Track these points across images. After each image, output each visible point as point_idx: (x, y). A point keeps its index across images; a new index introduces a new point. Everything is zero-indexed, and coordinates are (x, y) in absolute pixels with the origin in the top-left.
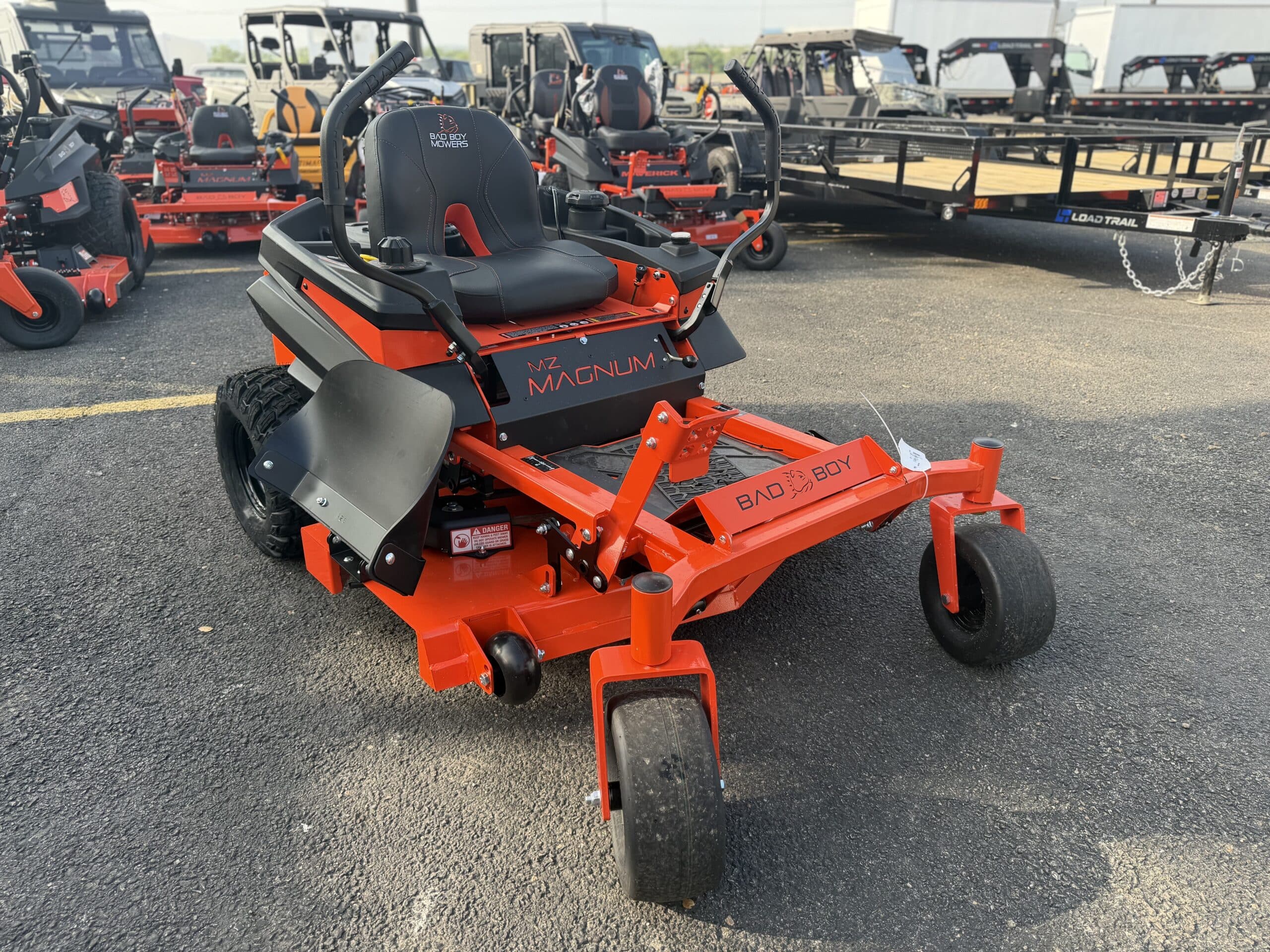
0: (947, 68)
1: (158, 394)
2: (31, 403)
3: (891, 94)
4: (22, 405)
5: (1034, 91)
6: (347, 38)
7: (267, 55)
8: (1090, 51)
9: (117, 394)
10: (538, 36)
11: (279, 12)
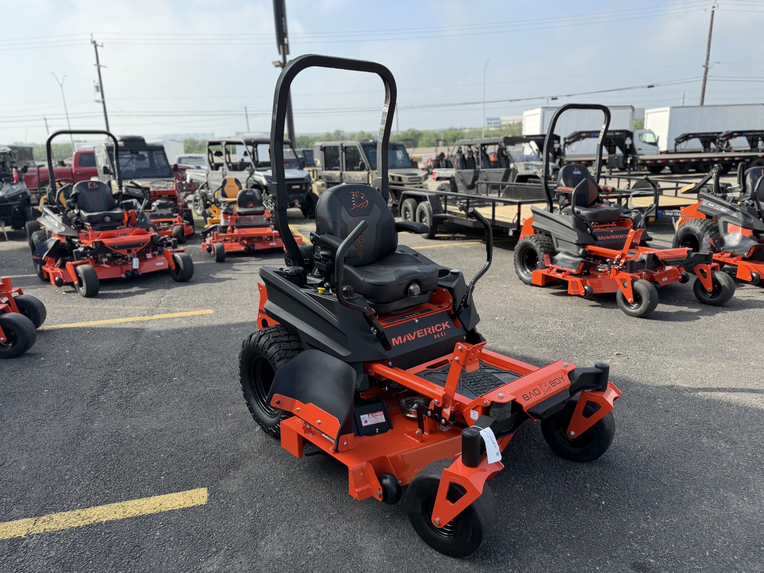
0: (569, 147)
1: (176, 312)
2: (130, 315)
3: (523, 167)
4: (127, 316)
5: (619, 157)
6: (255, 149)
7: (217, 160)
8: (655, 132)
9: (161, 312)
10: (346, 147)
11: (223, 141)
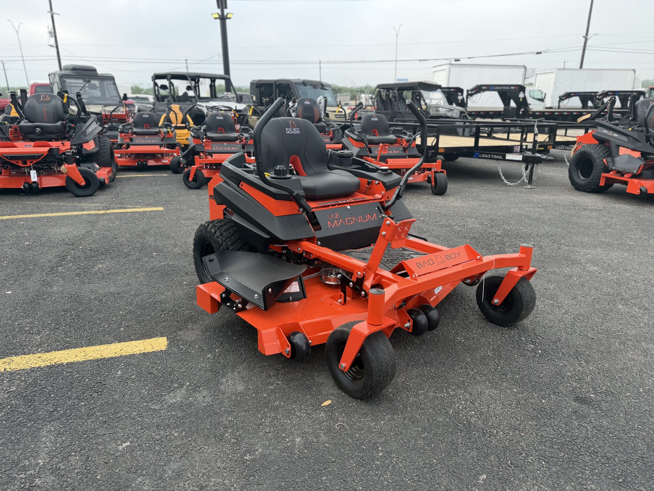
0: (471, 98)
1: (129, 208)
2: (86, 210)
4: (83, 210)
5: (513, 108)
8: (543, 90)
9: (115, 208)
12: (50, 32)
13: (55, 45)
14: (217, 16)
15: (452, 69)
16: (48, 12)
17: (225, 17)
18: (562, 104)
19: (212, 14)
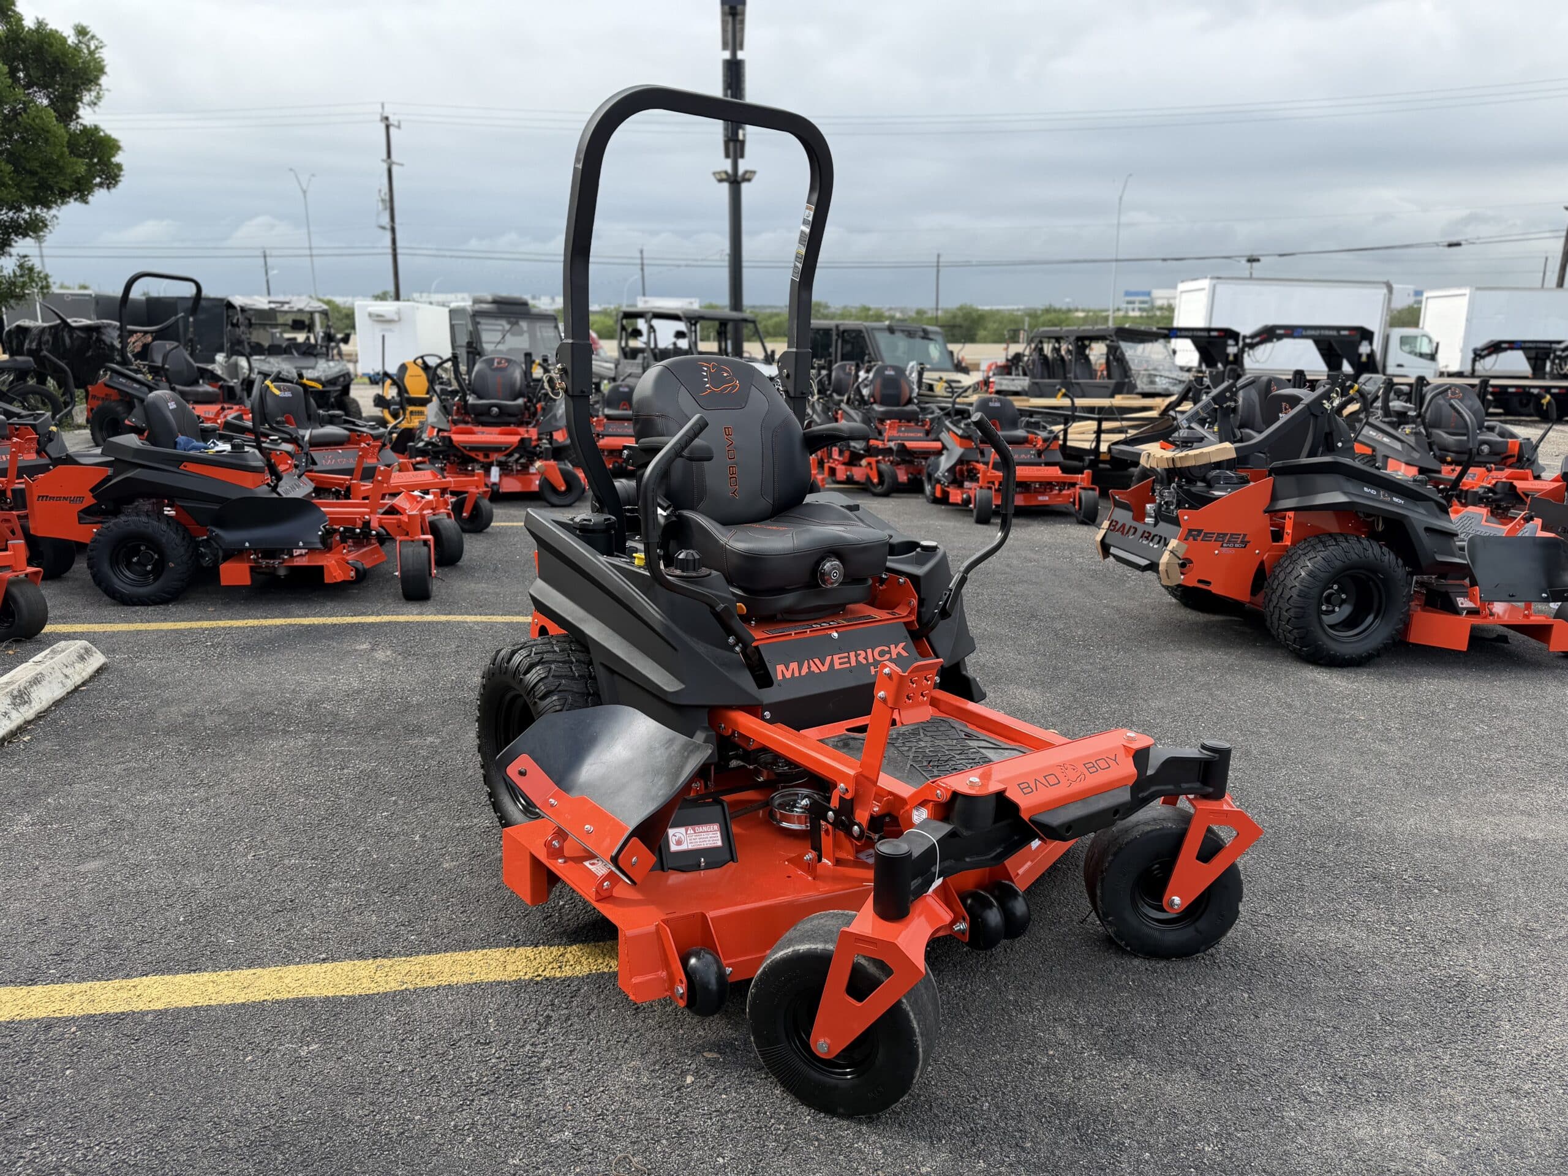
0: (1251, 352)
12: (383, 201)
13: (388, 226)
14: (724, 176)
15: (1219, 288)
16: (383, 161)
17: (739, 179)
18: (1479, 366)
19: (714, 174)
